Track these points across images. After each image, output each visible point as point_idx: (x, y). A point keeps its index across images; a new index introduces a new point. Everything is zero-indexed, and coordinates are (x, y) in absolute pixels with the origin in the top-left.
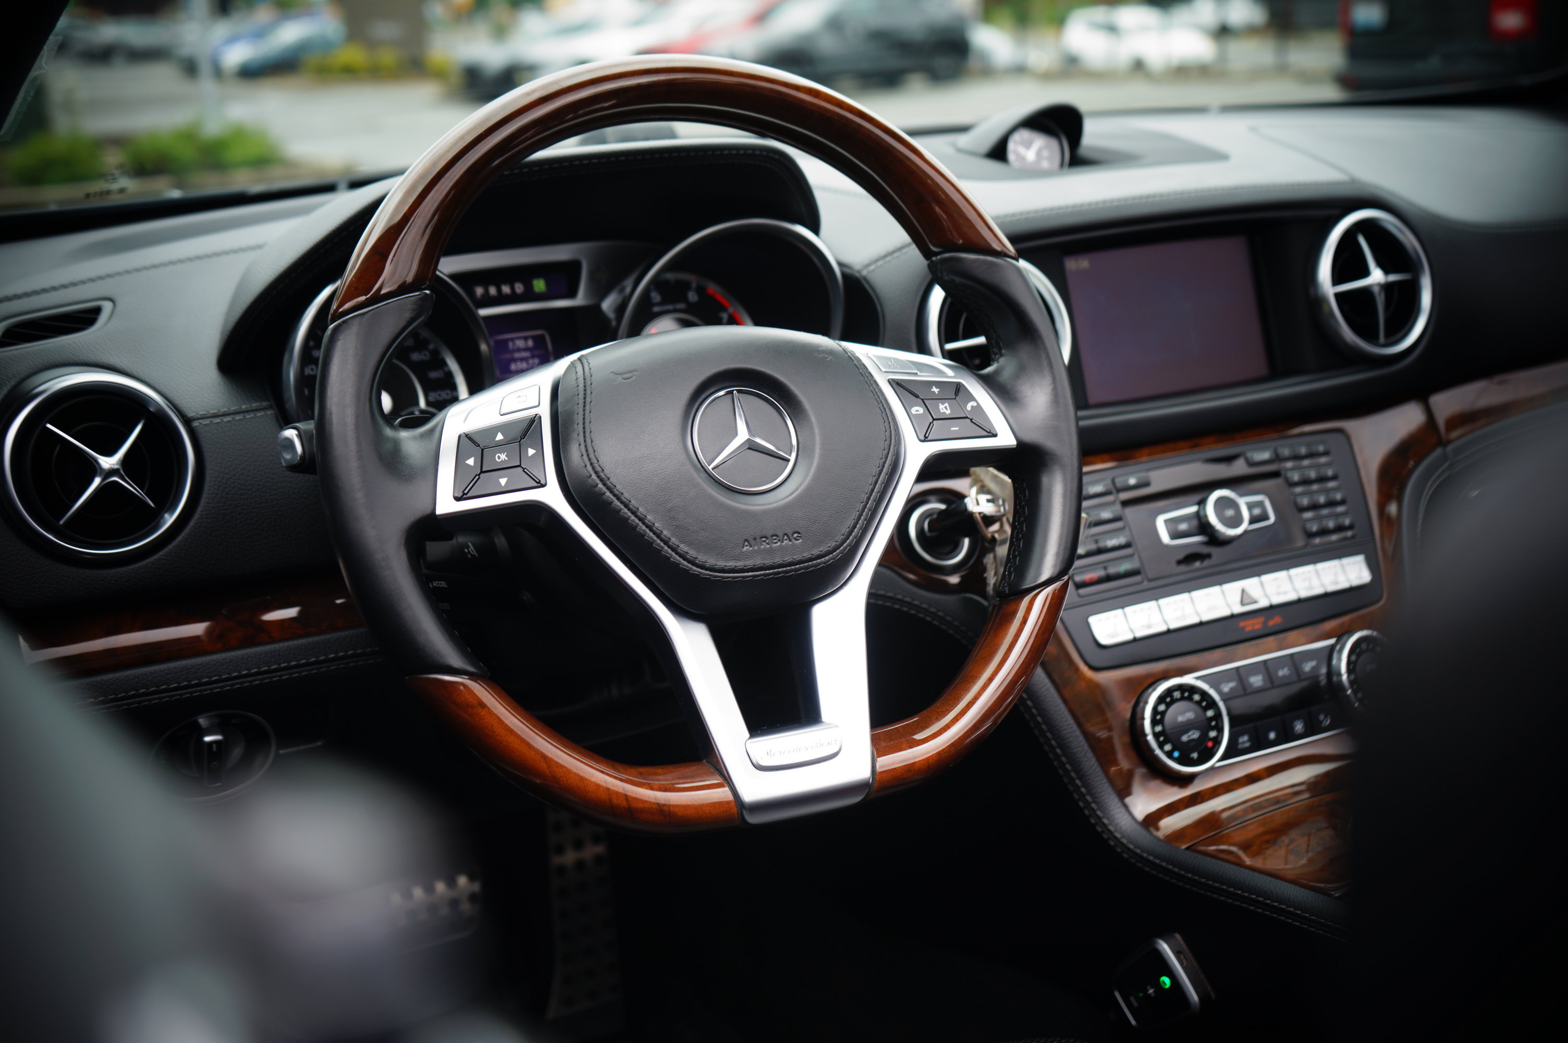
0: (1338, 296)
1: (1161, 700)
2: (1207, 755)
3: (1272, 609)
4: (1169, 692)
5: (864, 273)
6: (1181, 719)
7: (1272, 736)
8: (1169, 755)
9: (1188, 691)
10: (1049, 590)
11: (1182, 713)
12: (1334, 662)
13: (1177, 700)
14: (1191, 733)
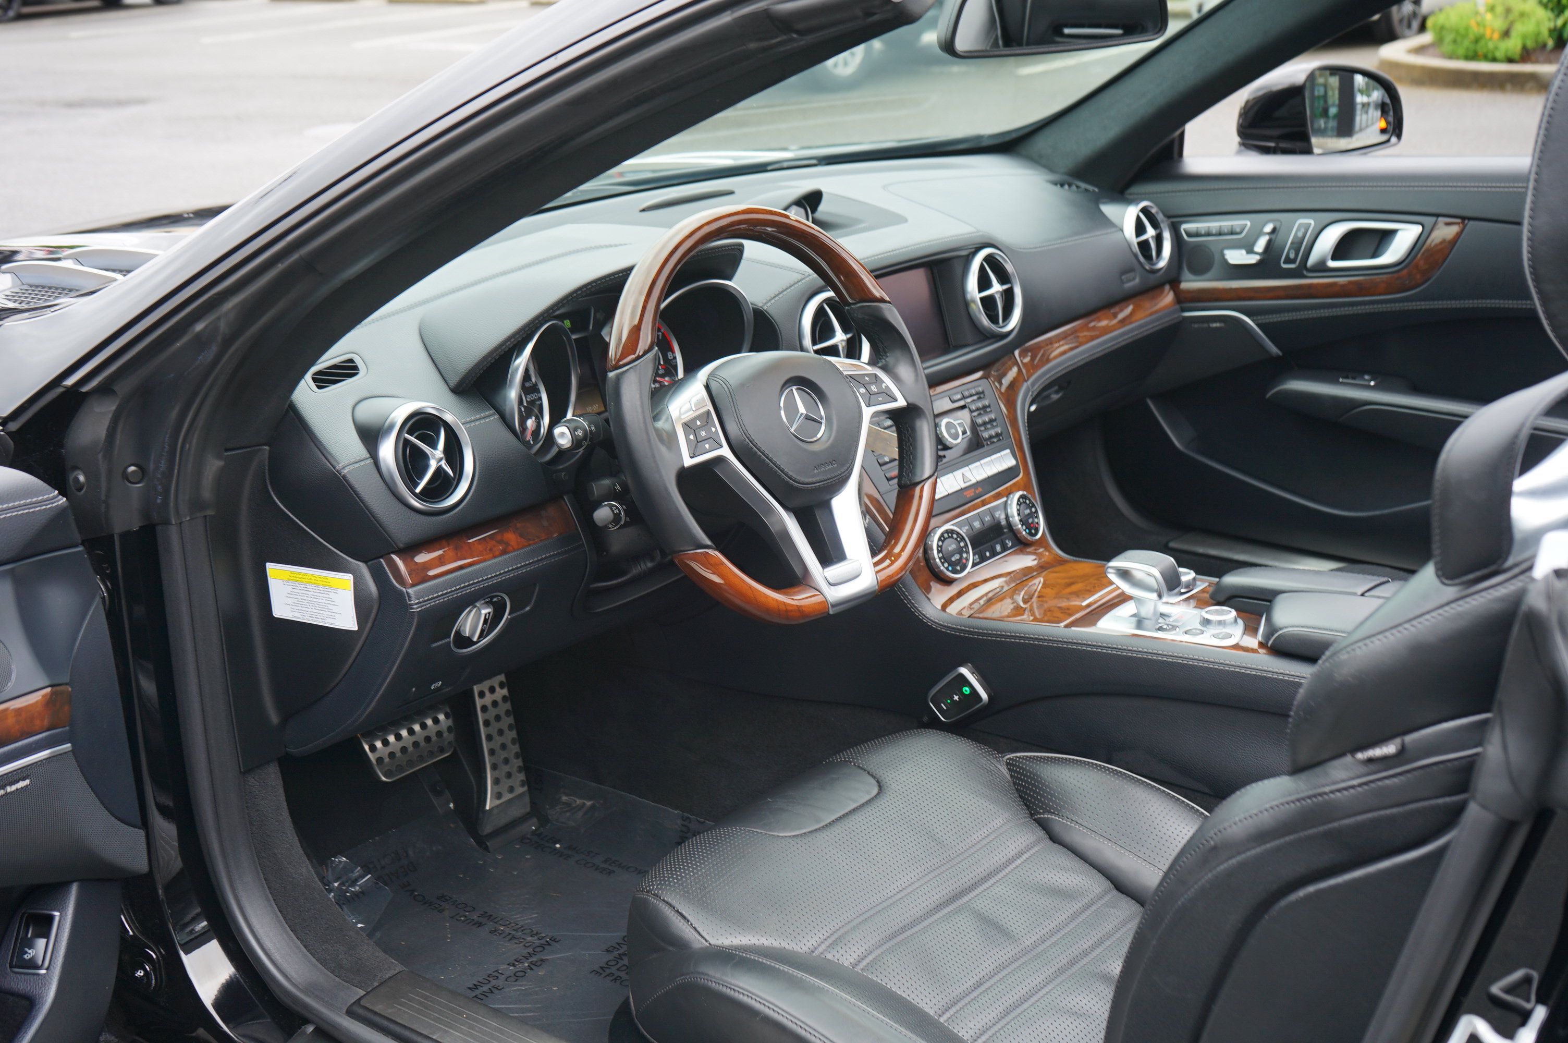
0: (982, 299)
1: (940, 539)
2: (964, 568)
3: (978, 483)
4: (942, 535)
5: (765, 308)
6: (950, 549)
7: (988, 554)
8: (947, 569)
9: (950, 532)
10: (930, 481)
11: (951, 546)
12: (1009, 510)
13: (947, 538)
14: (955, 556)
